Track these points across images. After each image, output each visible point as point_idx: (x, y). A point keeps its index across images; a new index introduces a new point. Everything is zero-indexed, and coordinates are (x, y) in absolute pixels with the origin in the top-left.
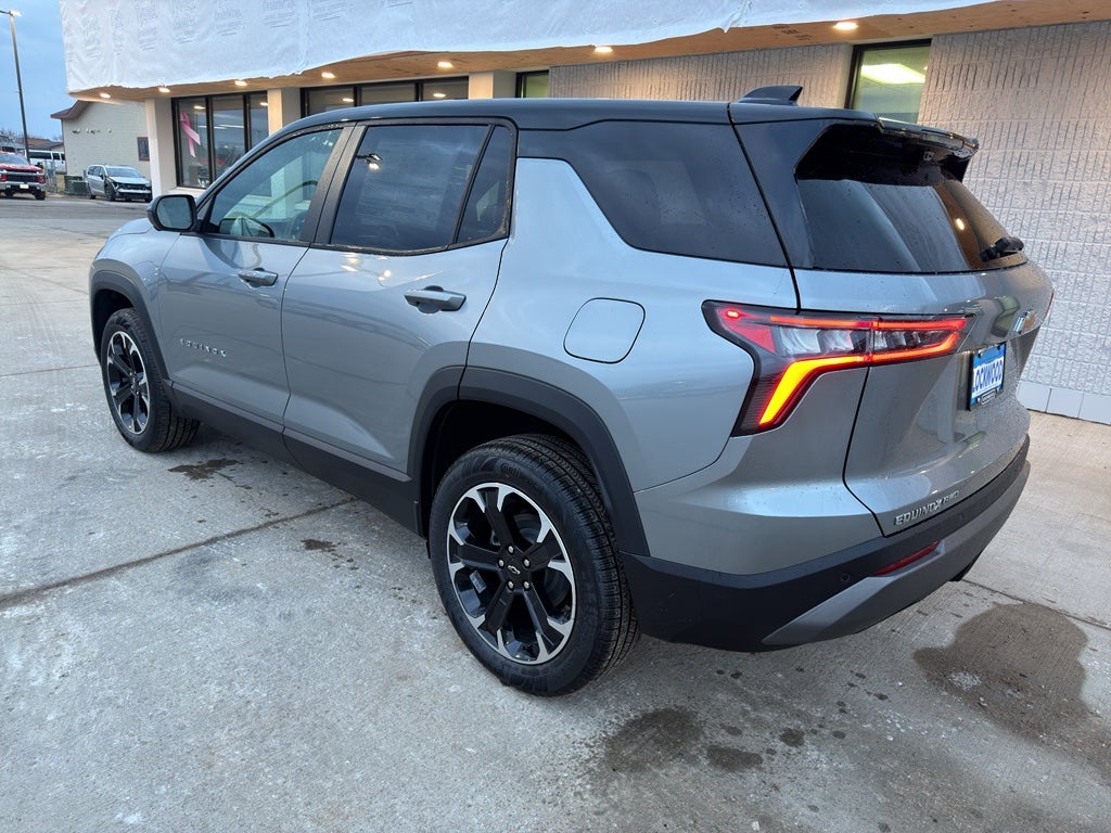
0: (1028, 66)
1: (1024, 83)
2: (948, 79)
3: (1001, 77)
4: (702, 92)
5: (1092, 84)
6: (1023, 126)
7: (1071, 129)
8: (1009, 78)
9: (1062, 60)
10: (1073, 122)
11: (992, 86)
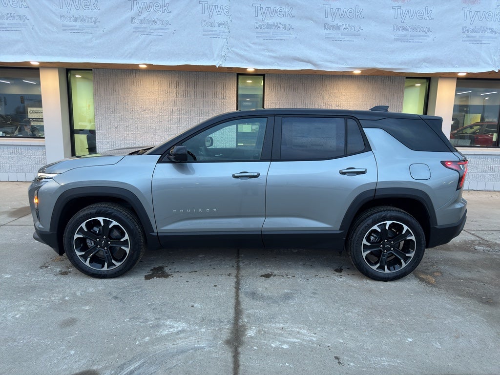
0: (295, 85)
1: (295, 91)
2: (272, 88)
3: (288, 88)
4: (180, 86)
5: (312, 92)
6: (296, 103)
7: (309, 104)
8: (290, 89)
9: (304, 84)
10: (309, 102)
11: (286, 91)
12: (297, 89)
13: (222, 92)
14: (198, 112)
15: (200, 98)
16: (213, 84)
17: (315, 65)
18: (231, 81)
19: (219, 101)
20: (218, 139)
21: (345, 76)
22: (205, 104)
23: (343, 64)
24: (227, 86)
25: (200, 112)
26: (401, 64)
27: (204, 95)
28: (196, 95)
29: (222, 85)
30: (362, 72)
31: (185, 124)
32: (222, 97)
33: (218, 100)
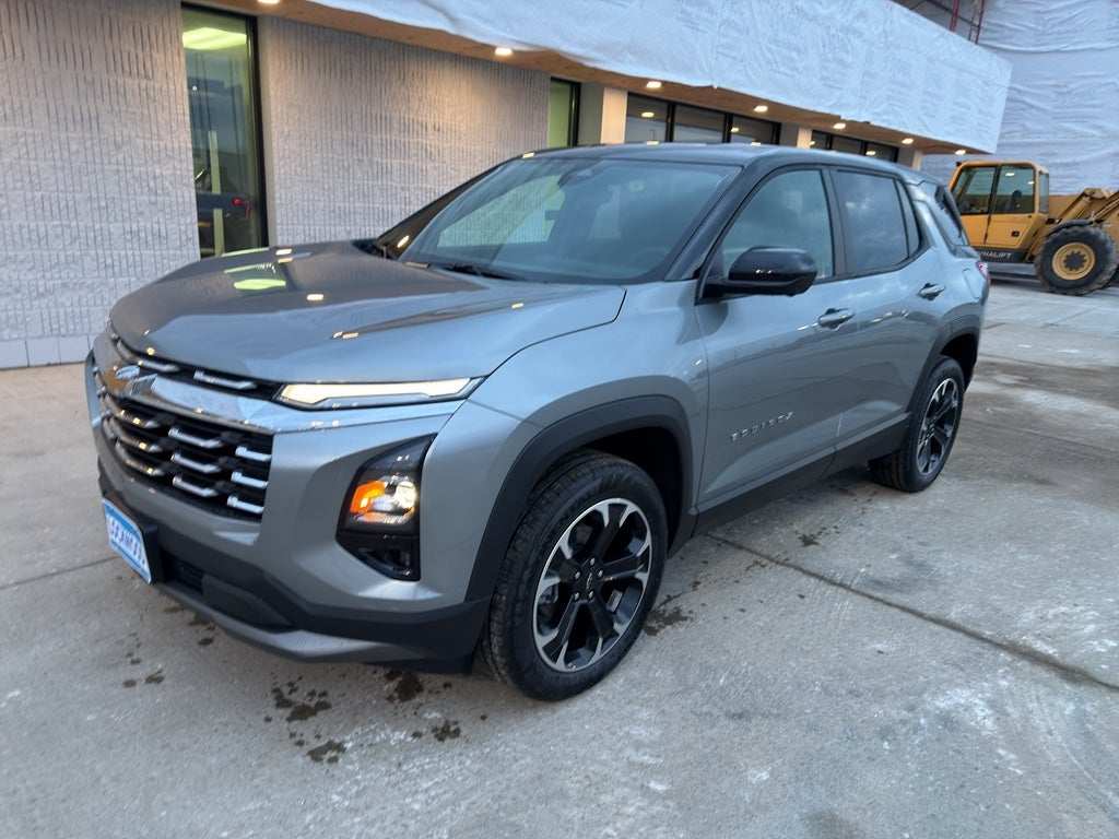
12: (348, 73)
13: (141, 56)
14: (61, 116)
15: (63, 64)
16: (107, 24)
17: (453, 20)
18: (166, 23)
19: (132, 83)
20: (140, 209)
21: (470, 58)
22: (82, 87)
23: (504, 30)
24: (153, 37)
25: (69, 116)
26: (597, 49)
27: (79, 59)
28: (45, 55)
29: (137, 31)
30: (515, 52)
31: (15, 154)
32: (142, 71)
33: (129, 81)
